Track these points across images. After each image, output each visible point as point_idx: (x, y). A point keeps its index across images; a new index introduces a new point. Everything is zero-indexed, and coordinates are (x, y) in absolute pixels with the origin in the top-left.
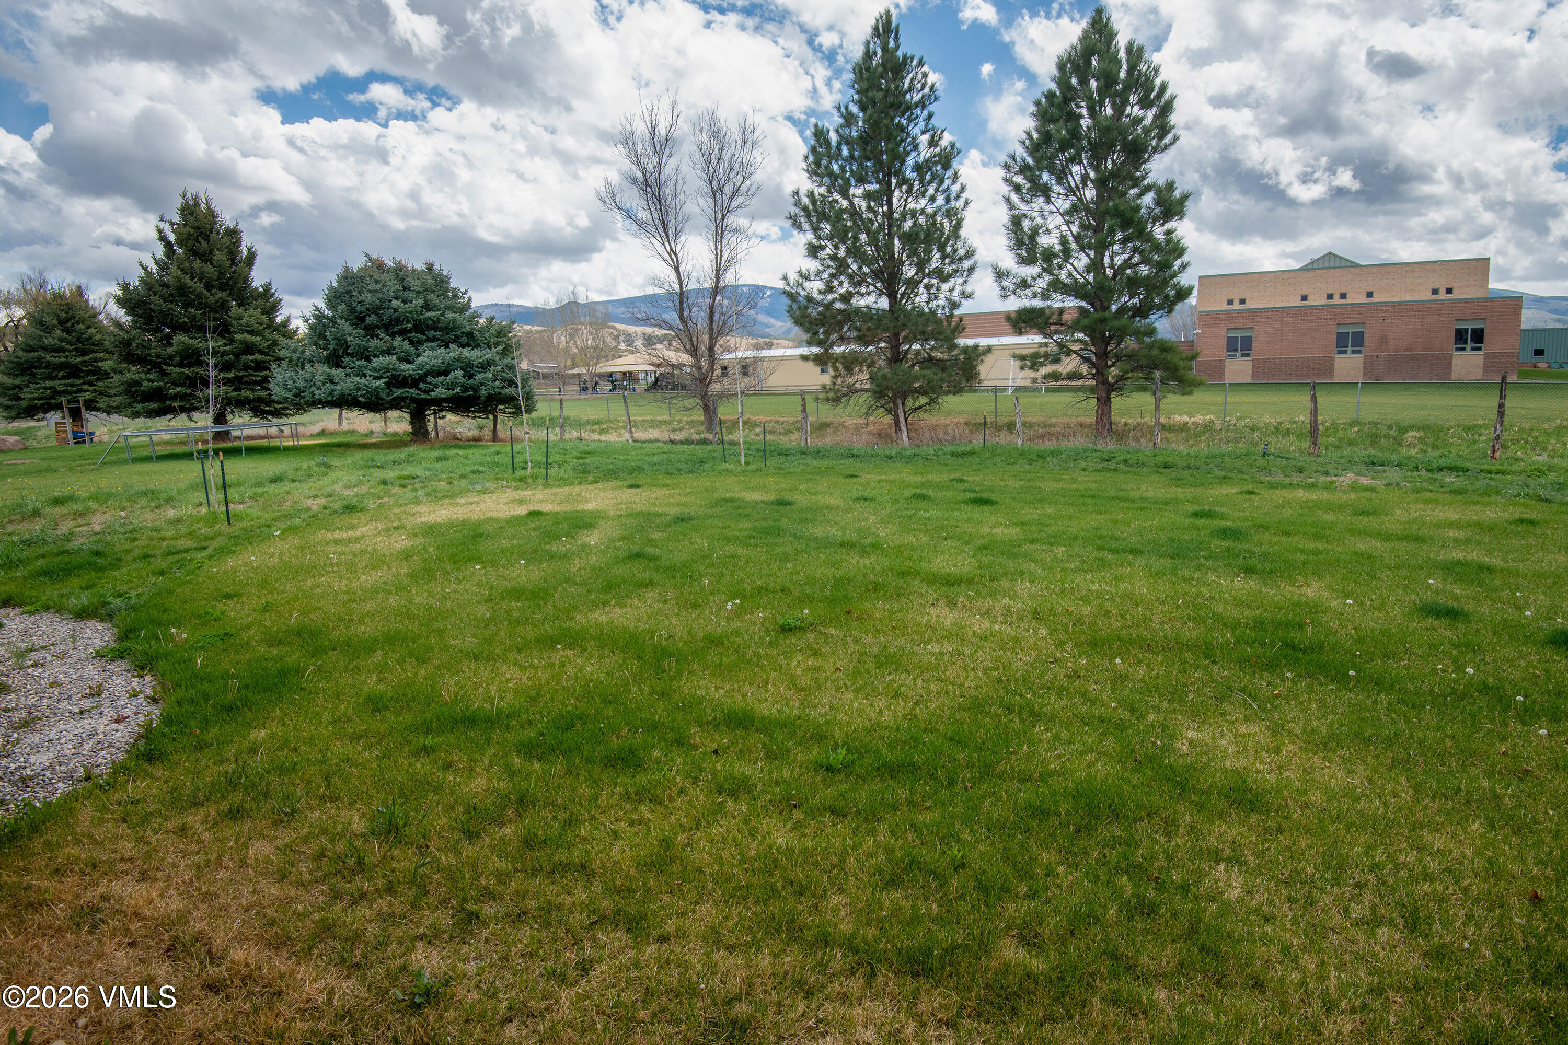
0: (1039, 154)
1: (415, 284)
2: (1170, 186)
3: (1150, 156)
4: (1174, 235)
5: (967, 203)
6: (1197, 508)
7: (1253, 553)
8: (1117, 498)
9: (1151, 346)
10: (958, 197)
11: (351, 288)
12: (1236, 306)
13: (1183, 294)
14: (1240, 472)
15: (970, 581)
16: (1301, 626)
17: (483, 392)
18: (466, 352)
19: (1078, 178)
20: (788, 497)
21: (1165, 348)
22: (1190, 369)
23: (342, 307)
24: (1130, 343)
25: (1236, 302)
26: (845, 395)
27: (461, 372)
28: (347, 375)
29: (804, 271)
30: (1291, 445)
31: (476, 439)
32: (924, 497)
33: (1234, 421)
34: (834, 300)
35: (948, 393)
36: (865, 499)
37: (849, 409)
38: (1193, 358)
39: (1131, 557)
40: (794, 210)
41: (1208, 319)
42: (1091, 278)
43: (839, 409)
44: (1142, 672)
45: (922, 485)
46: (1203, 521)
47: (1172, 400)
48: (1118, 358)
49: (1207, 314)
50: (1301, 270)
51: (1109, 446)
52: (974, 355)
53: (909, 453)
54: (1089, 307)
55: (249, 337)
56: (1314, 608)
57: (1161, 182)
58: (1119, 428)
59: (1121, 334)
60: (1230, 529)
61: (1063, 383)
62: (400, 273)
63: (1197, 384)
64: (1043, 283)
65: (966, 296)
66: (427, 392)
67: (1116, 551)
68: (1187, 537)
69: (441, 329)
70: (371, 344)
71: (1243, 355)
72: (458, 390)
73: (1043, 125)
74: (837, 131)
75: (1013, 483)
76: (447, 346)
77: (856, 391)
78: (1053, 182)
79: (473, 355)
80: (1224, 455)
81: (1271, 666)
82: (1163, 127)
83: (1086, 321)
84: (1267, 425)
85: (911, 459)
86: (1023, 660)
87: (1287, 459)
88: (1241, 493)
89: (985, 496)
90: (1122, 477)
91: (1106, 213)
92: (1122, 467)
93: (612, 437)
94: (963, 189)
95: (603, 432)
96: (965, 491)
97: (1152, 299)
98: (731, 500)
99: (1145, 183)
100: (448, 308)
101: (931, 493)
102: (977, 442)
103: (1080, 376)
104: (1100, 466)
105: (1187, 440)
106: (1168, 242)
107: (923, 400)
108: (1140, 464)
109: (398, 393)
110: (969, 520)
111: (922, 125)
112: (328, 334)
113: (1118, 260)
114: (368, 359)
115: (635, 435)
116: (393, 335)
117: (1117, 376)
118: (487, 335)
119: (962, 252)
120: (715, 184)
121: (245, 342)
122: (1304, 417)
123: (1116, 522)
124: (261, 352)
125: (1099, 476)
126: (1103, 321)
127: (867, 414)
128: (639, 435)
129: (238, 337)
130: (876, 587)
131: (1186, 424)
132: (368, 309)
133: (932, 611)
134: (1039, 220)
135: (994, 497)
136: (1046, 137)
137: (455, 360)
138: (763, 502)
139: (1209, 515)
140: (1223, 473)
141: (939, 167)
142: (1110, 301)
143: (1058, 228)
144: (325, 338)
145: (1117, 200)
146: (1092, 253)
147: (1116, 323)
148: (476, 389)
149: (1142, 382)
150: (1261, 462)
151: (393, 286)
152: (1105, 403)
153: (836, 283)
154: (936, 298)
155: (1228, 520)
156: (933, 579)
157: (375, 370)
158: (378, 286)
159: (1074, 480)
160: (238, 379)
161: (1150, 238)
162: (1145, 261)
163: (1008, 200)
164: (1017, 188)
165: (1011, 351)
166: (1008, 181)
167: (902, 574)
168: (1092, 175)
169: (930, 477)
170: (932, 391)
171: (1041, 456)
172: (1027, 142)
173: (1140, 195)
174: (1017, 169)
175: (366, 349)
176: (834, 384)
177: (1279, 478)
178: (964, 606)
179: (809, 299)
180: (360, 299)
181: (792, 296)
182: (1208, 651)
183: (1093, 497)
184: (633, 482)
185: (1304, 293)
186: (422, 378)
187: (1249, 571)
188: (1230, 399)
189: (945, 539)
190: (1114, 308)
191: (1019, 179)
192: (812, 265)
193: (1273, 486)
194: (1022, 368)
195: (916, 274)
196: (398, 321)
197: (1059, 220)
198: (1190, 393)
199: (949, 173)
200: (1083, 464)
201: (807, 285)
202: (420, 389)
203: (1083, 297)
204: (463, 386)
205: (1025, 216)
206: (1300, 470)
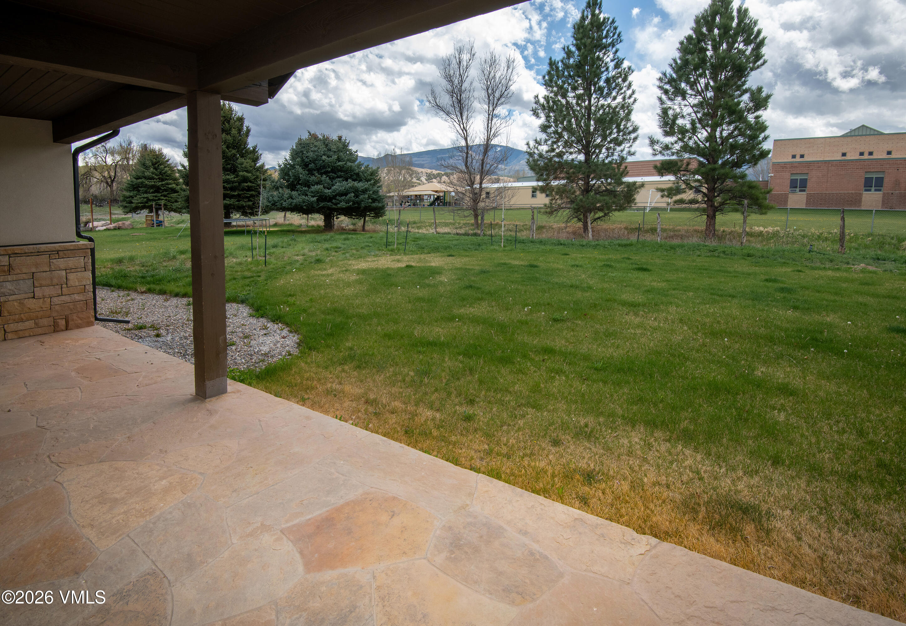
0: (681, 73)
1: (334, 148)
2: (760, 90)
3: (748, 73)
4: (760, 119)
5: (635, 100)
6: (767, 277)
7: (798, 300)
8: (720, 271)
9: (743, 185)
10: (630, 97)
11: (303, 149)
12: (798, 159)
13: (764, 154)
14: (794, 260)
15: (644, 305)
16: (821, 332)
17: (363, 205)
18: (356, 184)
19: (703, 86)
20: (535, 263)
21: (751, 186)
22: (766, 199)
23: (299, 159)
24: (729, 183)
25: (798, 157)
26: (556, 210)
27: (353, 194)
28: (299, 195)
29: (538, 139)
30: (828, 247)
31: (354, 230)
32: (610, 266)
33: (792, 231)
34: (554, 156)
35: (615, 210)
36: (577, 266)
37: (557, 218)
38: (768, 192)
39: (730, 299)
40: (535, 106)
41: (779, 167)
42: (707, 145)
43: (552, 218)
44: (737, 346)
45: (607, 260)
46: (770, 284)
47: (754, 217)
48: (721, 191)
49: (779, 164)
50: (843, 136)
51: (713, 243)
52: (633, 188)
53: (593, 243)
54: (705, 161)
55: (245, 174)
56: (830, 326)
57: (754, 88)
58: (720, 233)
59: (723, 178)
60: (786, 288)
61: (687, 205)
62: (326, 142)
63: (769, 208)
64: (677, 147)
65: (630, 154)
66: (336, 204)
67: (721, 296)
68: (761, 291)
69: (344, 171)
70: (311, 179)
71: (800, 191)
72: (351, 204)
73: (684, 56)
74: (562, 61)
75: (658, 261)
76: (347, 180)
77: (562, 208)
78: (688, 88)
79: (360, 185)
80: (784, 251)
81: (805, 347)
82: (757, 56)
83: (703, 170)
84: (813, 235)
85: (595, 247)
86: (677, 338)
87: (824, 254)
88: (794, 271)
89: (644, 267)
90: (722, 260)
91: (720, 106)
92: (722, 255)
93: (423, 231)
94: (633, 92)
95: (419, 228)
96: (632, 264)
97: (745, 157)
98: (505, 264)
99: (744, 88)
100: (348, 160)
101: (613, 264)
102: (633, 238)
103: (696, 202)
104: (709, 254)
105: (762, 242)
106: (757, 123)
107: (601, 214)
108: (733, 254)
109: (322, 204)
110: (636, 278)
111: (611, 56)
112: (290, 173)
113: (725, 134)
114: (309, 187)
115: (437, 230)
116: (322, 174)
117: (720, 203)
118: (365, 175)
119: (631, 129)
120: (490, 91)
121: (243, 176)
122: (836, 230)
123: (721, 282)
124: (251, 182)
125: (708, 259)
126: (714, 170)
127: (567, 222)
128: (440, 230)
129: (241, 173)
130: (595, 306)
131: (761, 232)
132: (310, 161)
133: (627, 317)
134: (678, 110)
135: (649, 267)
136: (686, 63)
137: (351, 188)
138: (522, 265)
139: (775, 281)
140: (784, 260)
141: (620, 80)
142: (719, 157)
143: (689, 115)
144: (289, 175)
145: (727, 99)
146: (709, 130)
147: (722, 171)
148: (359, 203)
149: (737, 206)
150: (807, 255)
151: (323, 149)
152: (712, 218)
153: (555, 146)
154: (613, 154)
155: (785, 284)
156: (624, 304)
157: (312, 192)
158: (316, 149)
159: (694, 261)
160: (239, 195)
161: (745, 120)
162: (742, 134)
163: (660, 99)
164: (666, 92)
165: (656, 186)
166: (660, 88)
167: (608, 300)
168: (712, 83)
169: (610, 256)
170: (606, 209)
171: (673, 248)
172: (674, 65)
173: (740, 96)
174: (667, 80)
175: (308, 181)
176: (551, 203)
177: (818, 264)
178: (643, 316)
179: (541, 155)
180: (307, 155)
181: (531, 154)
182: (771, 340)
183: (706, 269)
184: (449, 254)
185: (844, 152)
186: (334, 197)
187: (795, 308)
188: (790, 218)
189: (626, 286)
190: (720, 162)
191: (667, 87)
192: (544, 136)
193: (813, 268)
194: (662, 196)
195: (601, 141)
196: (324, 167)
197: (690, 110)
198: (765, 213)
199: (626, 84)
200: (698, 253)
201: (539, 147)
202: (332, 203)
203: (703, 156)
204: (353, 201)
205: (670, 108)
206: (831, 261)
